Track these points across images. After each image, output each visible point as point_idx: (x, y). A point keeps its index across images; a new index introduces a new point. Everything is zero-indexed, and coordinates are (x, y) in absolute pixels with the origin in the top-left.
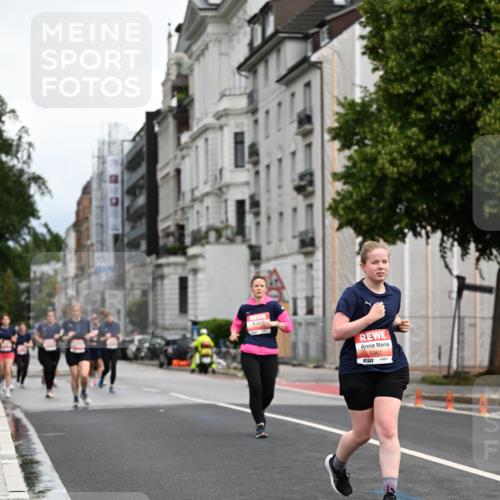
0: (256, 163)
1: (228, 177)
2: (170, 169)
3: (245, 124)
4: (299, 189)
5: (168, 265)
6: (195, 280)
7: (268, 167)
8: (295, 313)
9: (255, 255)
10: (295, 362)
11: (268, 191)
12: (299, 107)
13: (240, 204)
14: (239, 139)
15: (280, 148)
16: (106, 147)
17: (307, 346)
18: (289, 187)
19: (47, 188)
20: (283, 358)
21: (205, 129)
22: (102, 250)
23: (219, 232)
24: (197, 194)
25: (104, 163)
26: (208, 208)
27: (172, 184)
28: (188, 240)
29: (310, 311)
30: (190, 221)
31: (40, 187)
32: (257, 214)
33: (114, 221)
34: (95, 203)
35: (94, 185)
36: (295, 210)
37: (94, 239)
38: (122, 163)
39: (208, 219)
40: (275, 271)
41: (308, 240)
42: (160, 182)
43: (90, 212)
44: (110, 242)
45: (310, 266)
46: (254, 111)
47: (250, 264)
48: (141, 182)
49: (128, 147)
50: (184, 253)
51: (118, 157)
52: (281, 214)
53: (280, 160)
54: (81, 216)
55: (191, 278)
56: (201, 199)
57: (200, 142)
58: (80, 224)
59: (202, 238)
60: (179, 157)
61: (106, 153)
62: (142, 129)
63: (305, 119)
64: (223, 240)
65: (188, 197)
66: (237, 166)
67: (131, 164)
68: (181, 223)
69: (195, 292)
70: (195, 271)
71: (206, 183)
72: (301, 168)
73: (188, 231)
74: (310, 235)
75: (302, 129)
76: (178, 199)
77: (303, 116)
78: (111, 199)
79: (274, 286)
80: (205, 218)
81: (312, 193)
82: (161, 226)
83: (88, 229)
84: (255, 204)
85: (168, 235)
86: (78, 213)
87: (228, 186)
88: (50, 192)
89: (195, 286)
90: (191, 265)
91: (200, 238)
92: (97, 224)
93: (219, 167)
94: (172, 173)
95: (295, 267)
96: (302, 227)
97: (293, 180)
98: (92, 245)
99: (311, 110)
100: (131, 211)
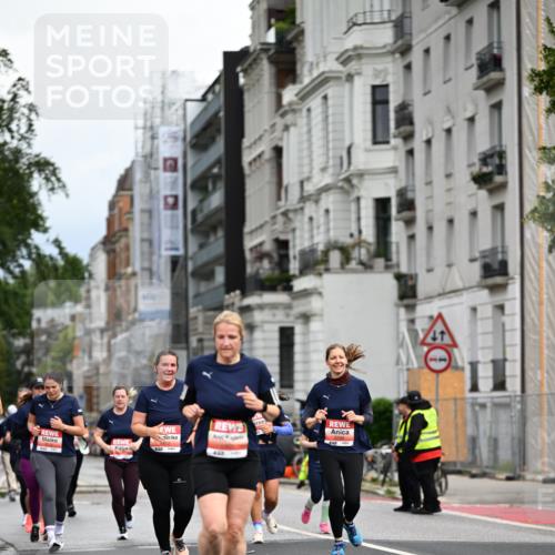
0: (408, 137)
1: (361, 160)
2: (265, 147)
3: (390, 71)
4: (481, 180)
5: (261, 307)
6: (306, 333)
7: (429, 142)
8: (474, 388)
9: (407, 291)
10: (474, 471)
11: (429, 183)
12: (480, 42)
13: (382, 205)
14: (379, 96)
15: (449, 110)
16: (158, 111)
17: (494, 443)
18: (463, 177)
19: (59, 180)
20: (455, 463)
21: (323, 80)
22: (151, 284)
23: (345, 252)
24: (310, 188)
25: (153, 138)
26: (327, 211)
27: (267, 172)
28: (294, 267)
29: (500, 385)
30: (298, 233)
31: (47, 179)
32: (410, 222)
33: (170, 234)
34: (138, 205)
35: (138, 175)
36: (474, 214)
37: (137, 264)
38: (184, 139)
39: (328, 230)
40: (440, 316)
41: (496, 266)
42: (247, 170)
43: (132, 219)
44: (164, 268)
45: (501, 308)
46: (405, 50)
47: (397, 306)
48: (215, 170)
49: (194, 110)
50: (288, 289)
51: (178, 129)
52: (451, 221)
53: (449, 131)
54: (116, 228)
55: (298, 329)
56: (316, 198)
57: (315, 103)
58: (113, 240)
59: (317, 263)
60: (279, 127)
61: (157, 121)
62: (217, 81)
63: (490, 63)
64: (353, 264)
65: (294, 194)
66: (375, 142)
67: (200, 139)
68: (282, 237)
69: (306, 353)
70: (306, 318)
71: (324, 170)
72: (483, 144)
73: (294, 251)
74: (500, 257)
75: (485, 79)
76: (279, 199)
77: (487, 58)
78: (166, 197)
79: (438, 341)
80: (322, 229)
81: (503, 186)
82: (249, 243)
83: (127, 248)
84: (407, 205)
85: (261, 256)
86: (110, 222)
87: (361, 175)
88: (64, 186)
89: (305, 344)
90: (300, 307)
91: (314, 263)
92: (143, 240)
93: (347, 144)
94: (268, 155)
95: (474, 310)
96: (485, 243)
97: (470, 166)
98: (134, 274)
99: (500, 48)
100: (200, 217)
